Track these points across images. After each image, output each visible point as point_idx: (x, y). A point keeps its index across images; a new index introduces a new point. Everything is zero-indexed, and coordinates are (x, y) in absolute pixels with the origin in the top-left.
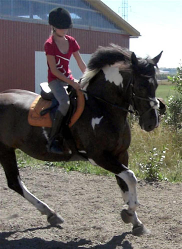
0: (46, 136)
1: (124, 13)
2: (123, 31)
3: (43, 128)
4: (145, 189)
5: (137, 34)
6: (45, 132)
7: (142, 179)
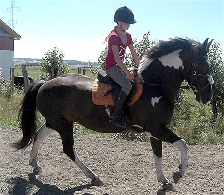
0: (108, 112)
1: (11, 24)
2: (10, 35)
3: (106, 106)
4: (19, 133)
5: (19, 37)
6: (107, 110)
7: (18, 127)
